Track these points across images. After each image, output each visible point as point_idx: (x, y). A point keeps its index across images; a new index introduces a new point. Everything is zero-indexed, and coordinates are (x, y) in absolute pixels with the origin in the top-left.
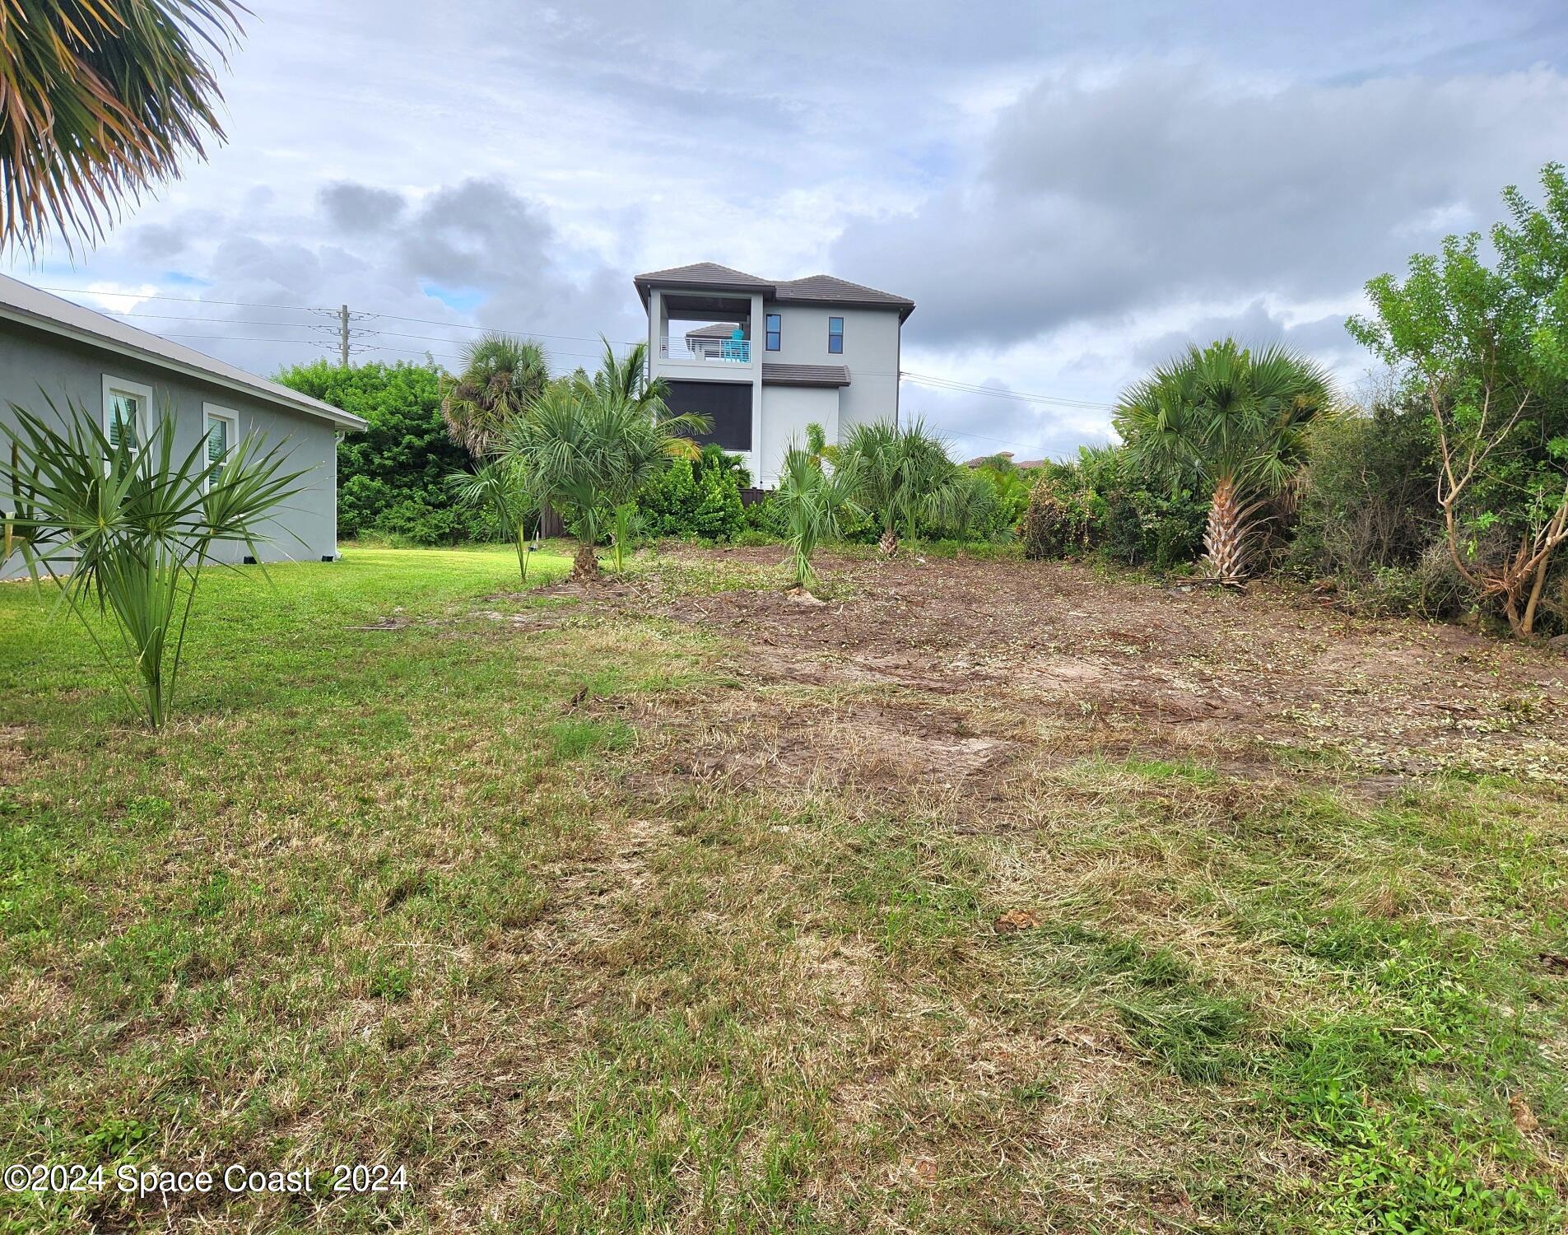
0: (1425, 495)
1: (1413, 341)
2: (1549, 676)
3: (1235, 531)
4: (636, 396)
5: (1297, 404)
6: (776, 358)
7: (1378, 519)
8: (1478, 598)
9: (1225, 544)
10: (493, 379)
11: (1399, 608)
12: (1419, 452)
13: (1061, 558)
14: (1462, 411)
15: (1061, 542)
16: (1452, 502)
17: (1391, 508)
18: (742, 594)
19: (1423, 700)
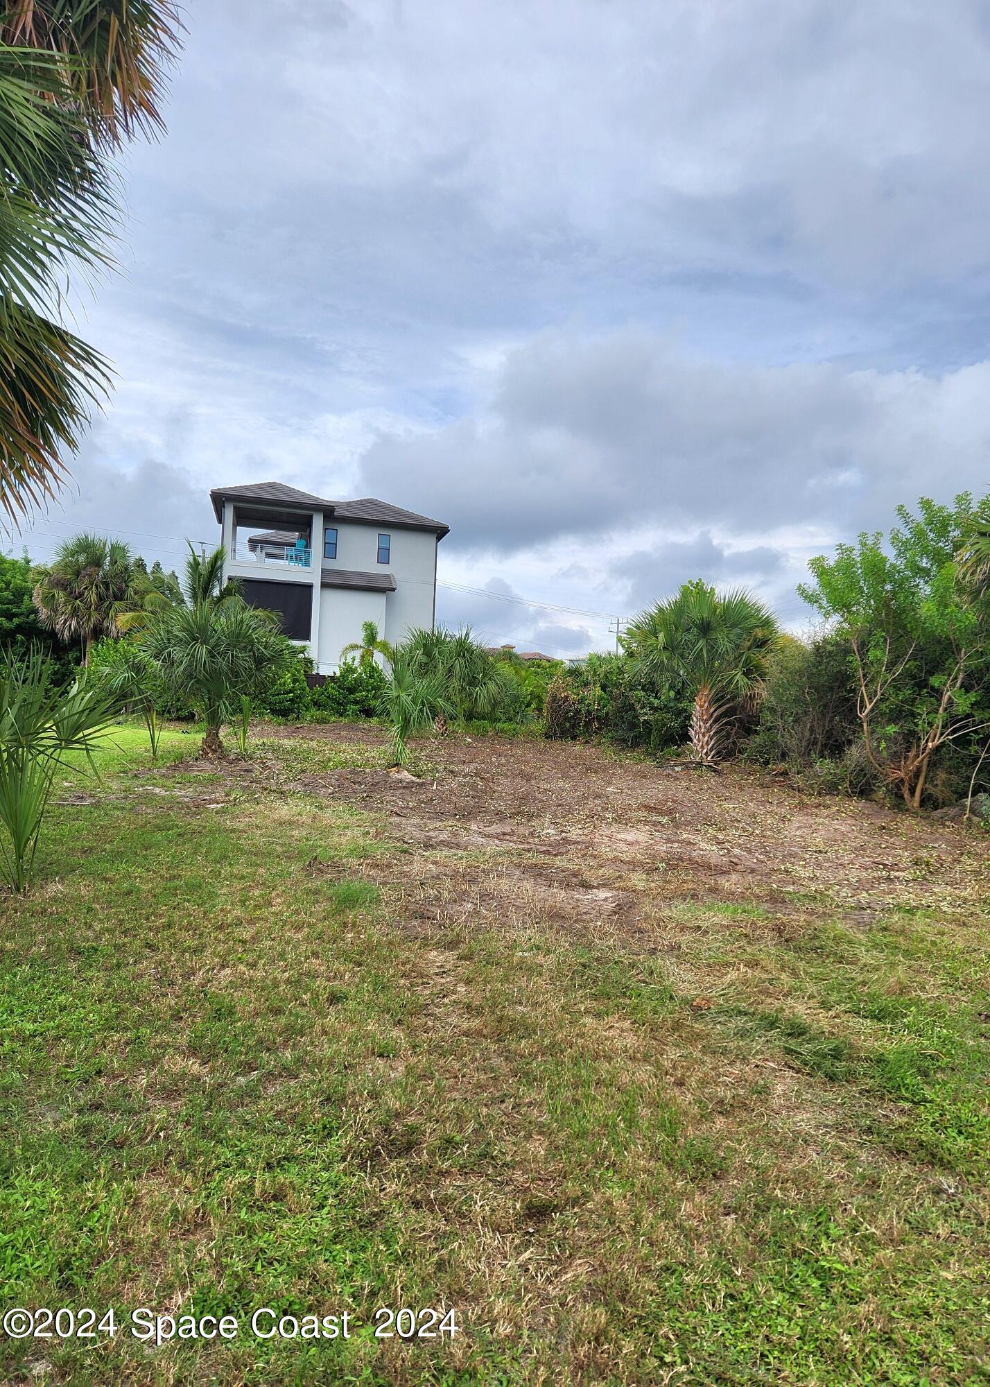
0: (848, 708)
1: (842, 605)
2: (936, 840)
3: (711, 726)
4: (216, 592)
5: (755, 635)
6: (333, 565)
7: (815, 723)
8: (885, 783)
9: (704, 735)
10: (83, 572)
11: (831, 788)
12: (843, 679)
13: (574, 738)
14: (873, 654)
15: (573, 727)
16: (867, 716)
17: (824, 715)
18: (354, 772)
19: (863, 858)
